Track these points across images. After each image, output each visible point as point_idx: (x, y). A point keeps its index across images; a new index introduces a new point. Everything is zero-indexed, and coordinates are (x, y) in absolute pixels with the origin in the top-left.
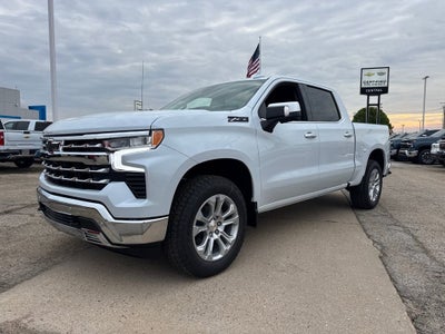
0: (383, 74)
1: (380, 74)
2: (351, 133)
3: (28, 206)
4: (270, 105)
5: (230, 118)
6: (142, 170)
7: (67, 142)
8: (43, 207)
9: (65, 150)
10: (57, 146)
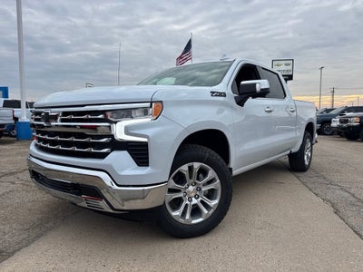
0: (289, 64)
1: (287, 65)
2: (294, 109)
3: (6, 175)
4: (242, 83)
5: (212, 93)
6: (145, 140)
7: (65, 114)
8: (36, 175)
9: (63, 121)
10: (55, 118)
